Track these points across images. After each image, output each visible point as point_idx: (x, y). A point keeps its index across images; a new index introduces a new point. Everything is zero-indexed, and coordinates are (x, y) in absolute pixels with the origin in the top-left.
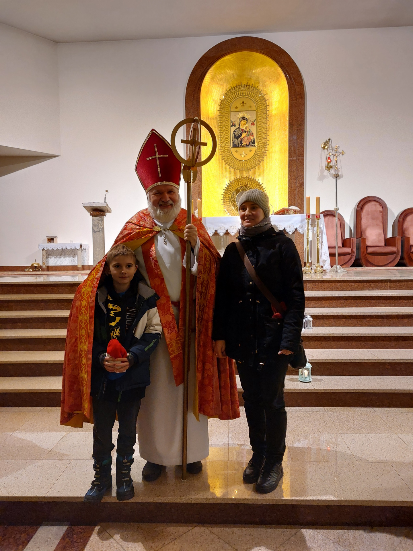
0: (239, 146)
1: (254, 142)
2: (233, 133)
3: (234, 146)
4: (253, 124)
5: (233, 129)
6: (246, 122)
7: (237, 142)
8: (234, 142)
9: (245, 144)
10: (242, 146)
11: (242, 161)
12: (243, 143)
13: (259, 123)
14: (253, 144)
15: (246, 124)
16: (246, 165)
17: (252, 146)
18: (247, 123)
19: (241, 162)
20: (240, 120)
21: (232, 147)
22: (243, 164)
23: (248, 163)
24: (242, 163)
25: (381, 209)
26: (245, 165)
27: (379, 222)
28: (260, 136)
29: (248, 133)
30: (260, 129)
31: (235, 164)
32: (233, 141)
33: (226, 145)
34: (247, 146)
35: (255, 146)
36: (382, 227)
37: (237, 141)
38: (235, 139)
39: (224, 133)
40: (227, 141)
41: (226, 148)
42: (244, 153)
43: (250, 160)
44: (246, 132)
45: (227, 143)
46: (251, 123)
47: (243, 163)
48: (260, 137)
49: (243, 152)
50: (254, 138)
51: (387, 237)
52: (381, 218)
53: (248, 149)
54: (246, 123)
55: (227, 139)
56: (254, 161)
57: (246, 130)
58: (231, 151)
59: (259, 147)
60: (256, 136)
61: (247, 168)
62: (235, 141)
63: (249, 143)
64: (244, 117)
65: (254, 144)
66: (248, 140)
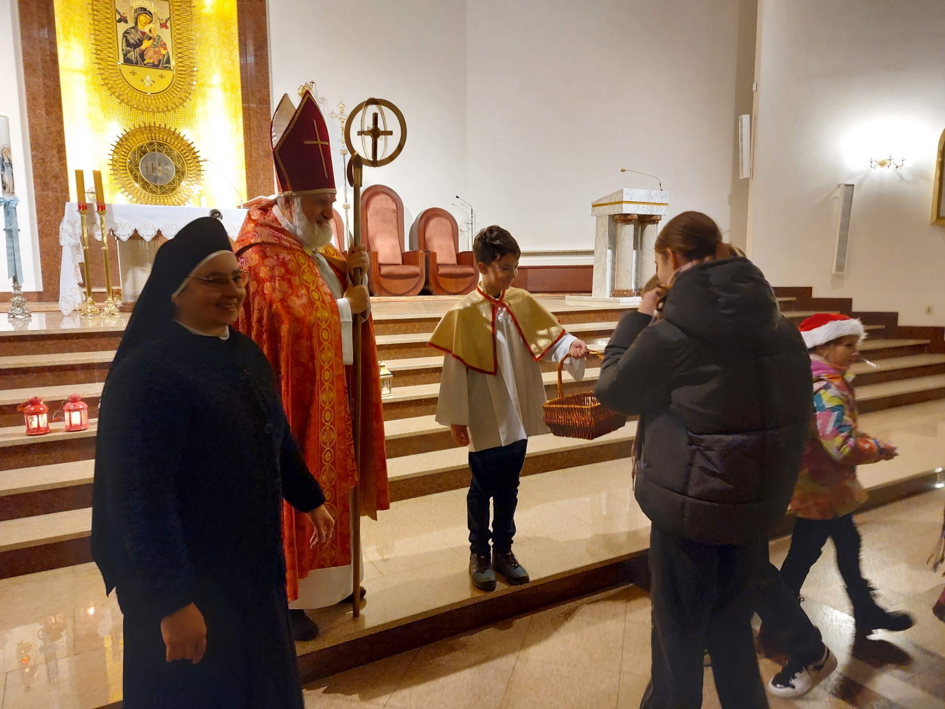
0: (137, 63)
1: (168, 62)
2: (124, 36)
3: (128, 61)
4: (163, 25)
5: (122, 27)
6: (149, 19)
7: (132, 55)
8: (127, 55)
9: (151, 61)
10: (145, 65)
11: (147, 93)
12: (145, 60)
13: (178, 27)
14: (166, 65)
15: (149, 23)
16: (156, 103)
17: (166, 67)
18: (151, 21)
19: (144, 95)
20: (137, 13)
21: (123, 62)
22: (147, 99)
23: (159, 100)
24: (146, 97)
25: (394, 207)
26: (154, 102)
27: (392, 226)
28: (180, 51)
29: (155, 41)
30: (179, 39)
31: (131, 97)
32: (123, 50)
33: (110, 57)
34: (155, 66)
35: (172, 69)
36: (397, 236)
37: (132, 52)
38: (129, 48)
39: (103, 32)
40: (111, 48)
41: (110, 63)
42: (148, 78)
43: (163, 94)
44: (150, 38)
45: (111, 53)
46: (160, 23)
47: (149, 97)
48: (180, 53)
49: (147, 76)
50: (168, 52)
51: (404, 250)
52: (395, 221)
53: (158, 72)
54: (149, 21)
55: (112, 46)
56: (171, 97)
57: (151, 35)
58: (120, 70)
59: (179, 72)
60: (173, 52)
61: (158, 108)
62: (129, 53)
63: (160, 61)
64: (145, 9)
65: (169, 65)
66: (156, 55)
